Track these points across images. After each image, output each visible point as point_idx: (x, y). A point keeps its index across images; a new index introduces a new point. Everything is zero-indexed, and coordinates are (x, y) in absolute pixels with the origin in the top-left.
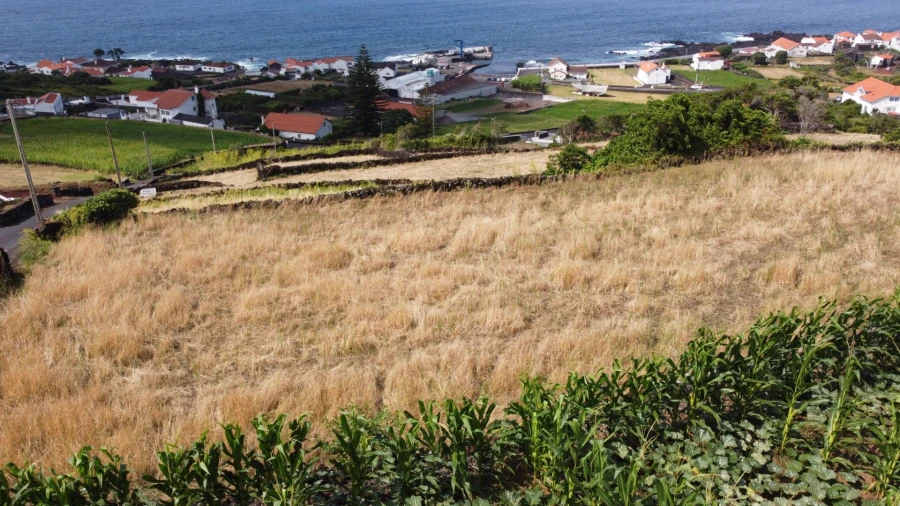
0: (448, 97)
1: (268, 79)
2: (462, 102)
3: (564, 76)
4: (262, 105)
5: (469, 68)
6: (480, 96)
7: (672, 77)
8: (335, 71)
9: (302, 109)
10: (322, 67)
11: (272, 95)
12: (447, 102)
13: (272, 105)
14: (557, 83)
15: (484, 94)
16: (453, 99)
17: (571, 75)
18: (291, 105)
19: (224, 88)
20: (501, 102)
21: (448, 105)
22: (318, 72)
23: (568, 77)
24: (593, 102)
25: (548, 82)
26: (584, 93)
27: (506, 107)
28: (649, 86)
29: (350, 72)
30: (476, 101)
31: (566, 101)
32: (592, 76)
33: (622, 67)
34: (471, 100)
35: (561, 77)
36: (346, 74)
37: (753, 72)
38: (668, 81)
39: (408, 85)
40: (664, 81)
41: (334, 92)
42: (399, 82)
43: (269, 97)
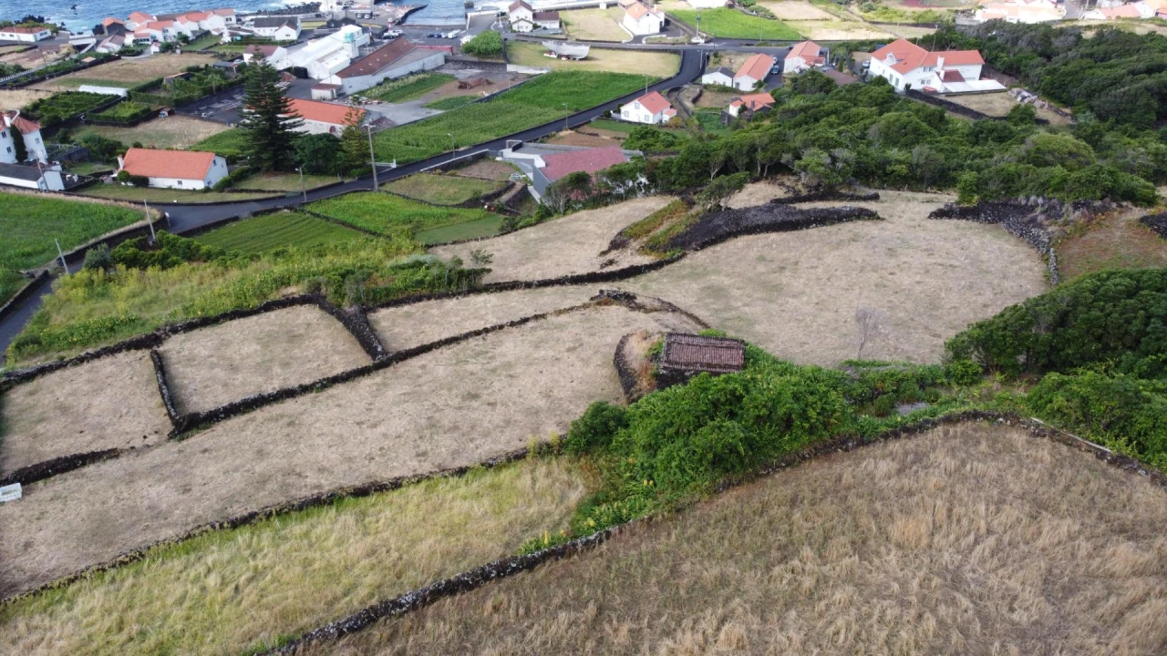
0: (379, 78)
1: (108, 58)
2: (400, 83)
3: (530, 27)
4: (109, 112)
5: (401, 13)
6: (423, 71)
7: (667, 22)
8: (207, 33)
9: (171, 113)
10: (188, 28)
11: (121, 92)
12: (379, 84)
13: (126, 111)
14: (523, 38)
15: (427, 68)
16: (387, 79)
17: (539, 23)
18: (154, 108)
19: (43, 79)
20: (452, 77)
21: (382, 90)
22: (185, 39)
23: (535, 27)
24: (573, 74)
25: (511, 37)
26: (560, 56)
27: (460, 87)
28: (638, 39)
29: (232, 35)
30: (419, 82)
31: (538, 72)
32: (567, 24)
33: (603, 6)
34: (412, 79)
35: (526, 28)
36: (227, 38)
37: (764, 10)
38: (663, 30)
39: (321, 60)
40: (657, 30)
41: (215, 80)
42: (307, 55)
43: (117, 96)
